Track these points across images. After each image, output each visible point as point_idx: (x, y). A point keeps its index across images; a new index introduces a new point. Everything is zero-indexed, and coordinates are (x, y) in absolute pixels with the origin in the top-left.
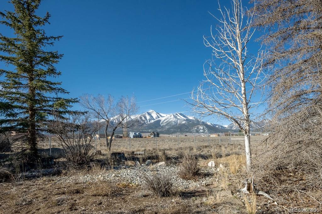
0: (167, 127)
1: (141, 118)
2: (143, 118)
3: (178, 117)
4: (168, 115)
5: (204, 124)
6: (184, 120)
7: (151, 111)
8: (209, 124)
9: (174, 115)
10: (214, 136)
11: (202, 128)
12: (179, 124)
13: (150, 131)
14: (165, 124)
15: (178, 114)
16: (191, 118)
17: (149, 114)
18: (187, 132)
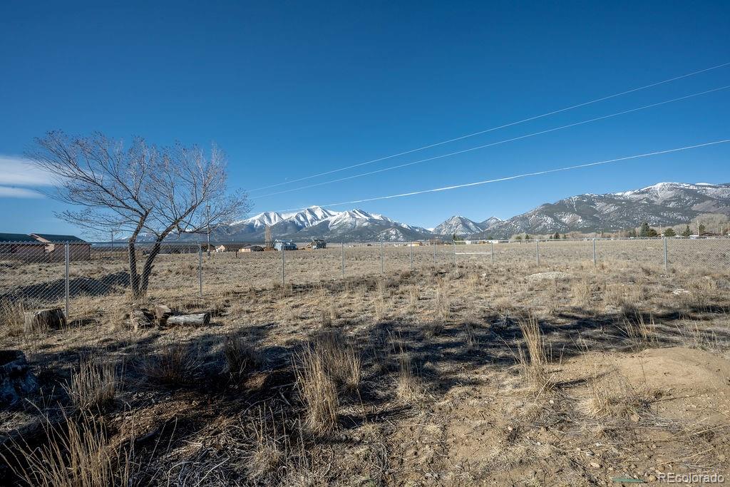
0: (339, 232)
1: (297, 217)
2: (302, 219)
3: (357, 217)
4: (341, 213)
5: (397, 226)
6: (367, 221)
7: (314, 206)
8: (405, 226)
9: (349, 213)
10: (413, 245)
11: (394, 233)
12: (359, 227)
13: (312, 238)
14: (335, 227)
15: (357, 211)
16: (376, 217)
17: (311, 212)
18: (371, 239)
